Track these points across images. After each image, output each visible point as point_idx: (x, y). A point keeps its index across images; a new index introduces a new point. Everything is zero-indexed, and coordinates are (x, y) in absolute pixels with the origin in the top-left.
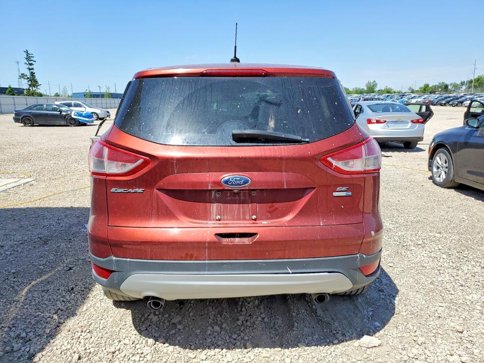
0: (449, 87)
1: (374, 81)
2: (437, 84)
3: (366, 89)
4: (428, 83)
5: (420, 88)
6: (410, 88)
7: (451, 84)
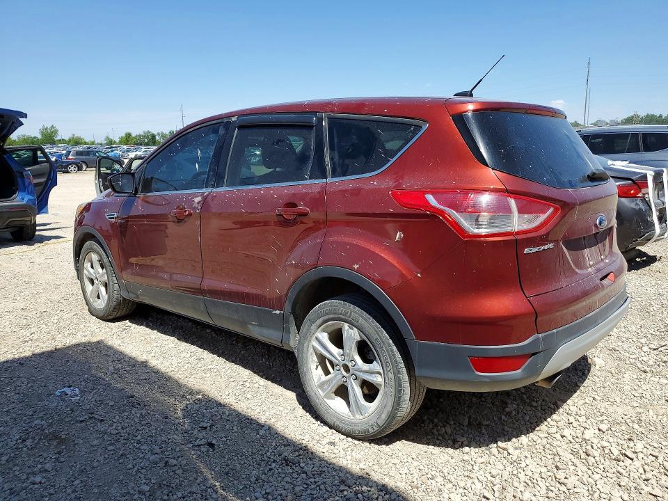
0: (157, 138)
1: (53, 127)
2: (142, 133)
3: (39, 136)
4: (129, 131)
5: (121, 138)
6: (107, 138)
7: (158, 134)
